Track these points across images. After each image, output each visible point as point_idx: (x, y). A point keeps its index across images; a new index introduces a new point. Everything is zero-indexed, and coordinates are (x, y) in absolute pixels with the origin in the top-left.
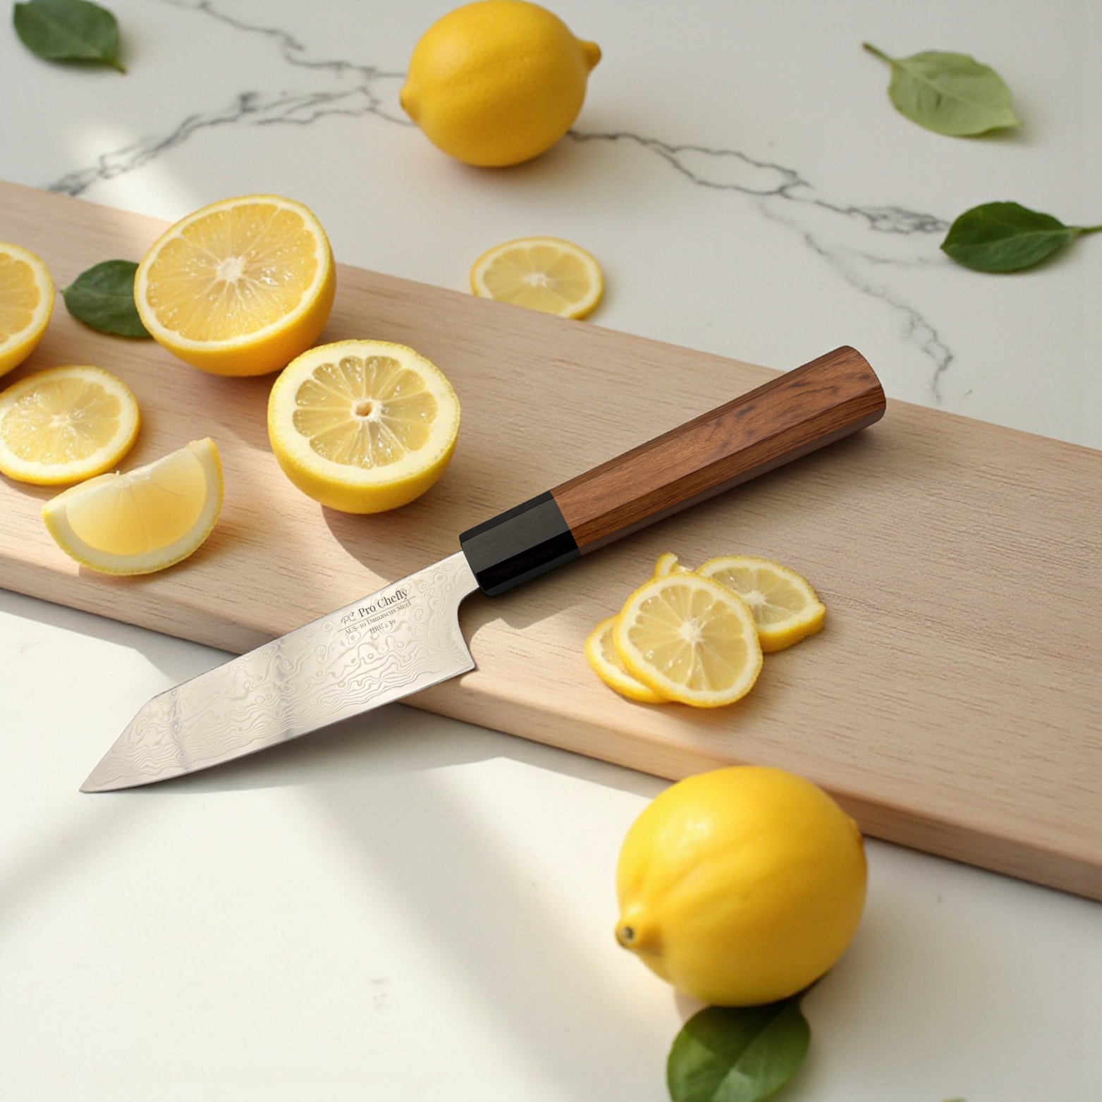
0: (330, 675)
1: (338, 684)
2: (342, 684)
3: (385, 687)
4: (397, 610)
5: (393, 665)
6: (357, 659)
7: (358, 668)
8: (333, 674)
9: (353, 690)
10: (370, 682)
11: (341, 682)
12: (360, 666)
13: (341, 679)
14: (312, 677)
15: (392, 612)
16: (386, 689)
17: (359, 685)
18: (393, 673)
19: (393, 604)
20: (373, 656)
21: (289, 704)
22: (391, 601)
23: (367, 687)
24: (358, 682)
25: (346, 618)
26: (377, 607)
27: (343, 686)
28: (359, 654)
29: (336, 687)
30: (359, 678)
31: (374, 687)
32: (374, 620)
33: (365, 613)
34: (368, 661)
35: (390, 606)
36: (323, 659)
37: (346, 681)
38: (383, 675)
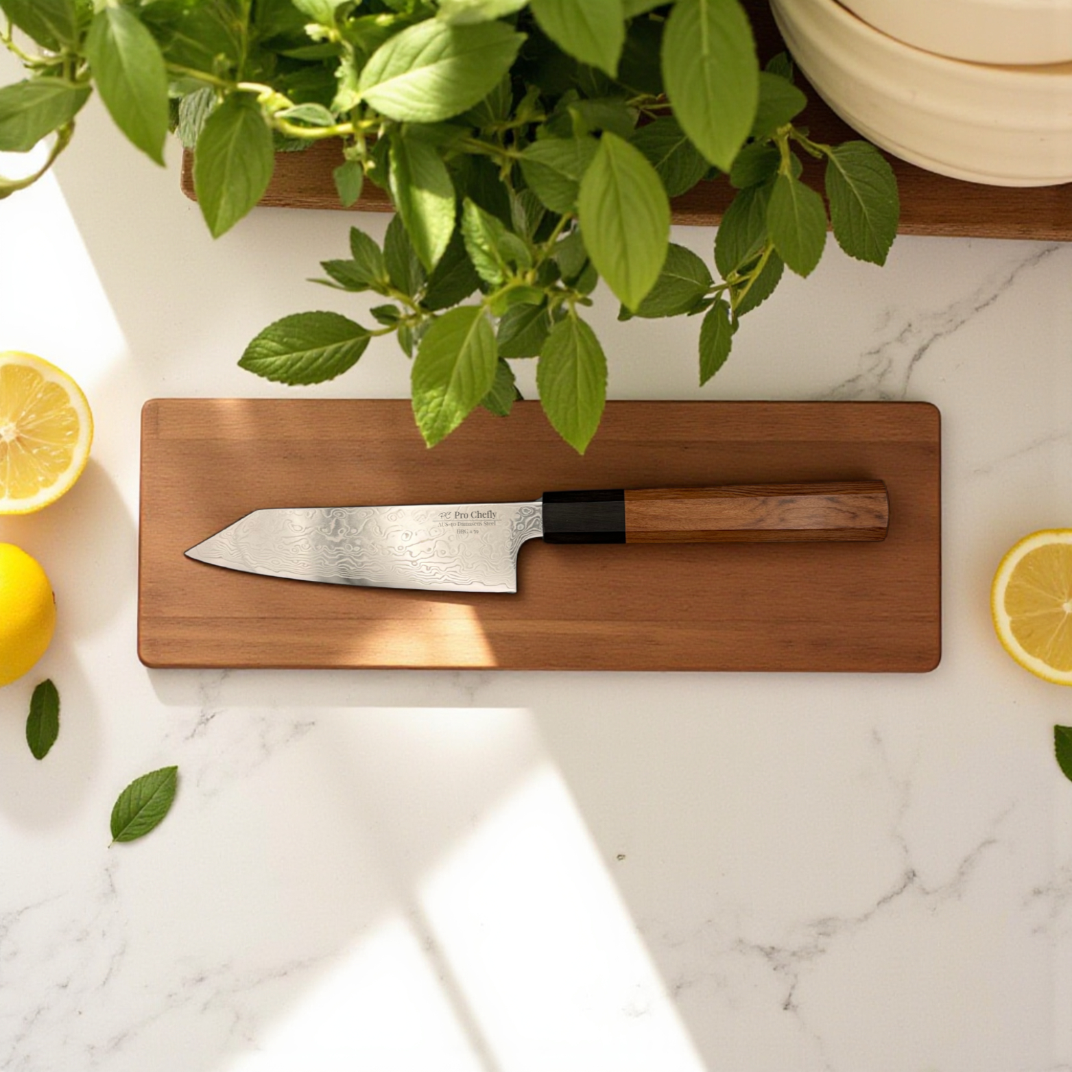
0: (408, 553)
1: (412, 562)
2: (414, 563)
3: (446, 580)
4: (483, 524)
5: (457, 567)
6: (432, 549)
7: (430, 557)
8: (411, 553)
9: (422, 572)
10: (436, 571)
11: (415, 561)
12: (433, 555)
13: (415, 559)
14: (394, 548)
15: (480, 524)
16: (447, 581)
17: (427, 570)
18: (455, 572)
19: (482, 519)
20: (445, 553)
21: (370, 561)
22: (482, 515)
23: (433, 574)
24: (427, 567)
25: (444, 514)
26: (470, 516)
27: (415, 565)
28: (435, 547)
29: (410, 563)
30: (429, 565)
31: (437, 576)
32: (463, 525)
33: (459, 517)
34: (440, 554)
35: (480, 519)
36: (406, 538)
37: (418, 562)
38: (448, 570)
